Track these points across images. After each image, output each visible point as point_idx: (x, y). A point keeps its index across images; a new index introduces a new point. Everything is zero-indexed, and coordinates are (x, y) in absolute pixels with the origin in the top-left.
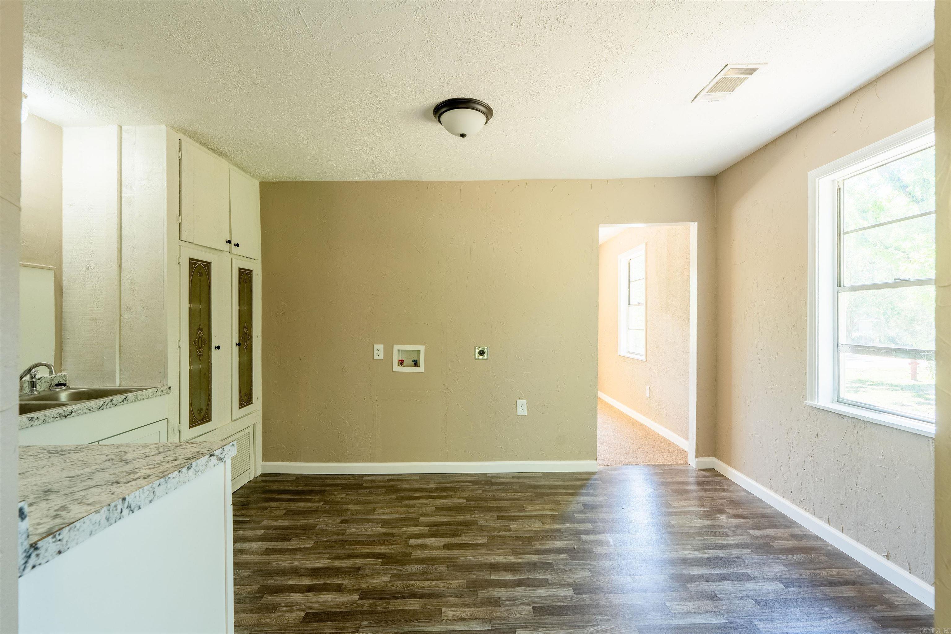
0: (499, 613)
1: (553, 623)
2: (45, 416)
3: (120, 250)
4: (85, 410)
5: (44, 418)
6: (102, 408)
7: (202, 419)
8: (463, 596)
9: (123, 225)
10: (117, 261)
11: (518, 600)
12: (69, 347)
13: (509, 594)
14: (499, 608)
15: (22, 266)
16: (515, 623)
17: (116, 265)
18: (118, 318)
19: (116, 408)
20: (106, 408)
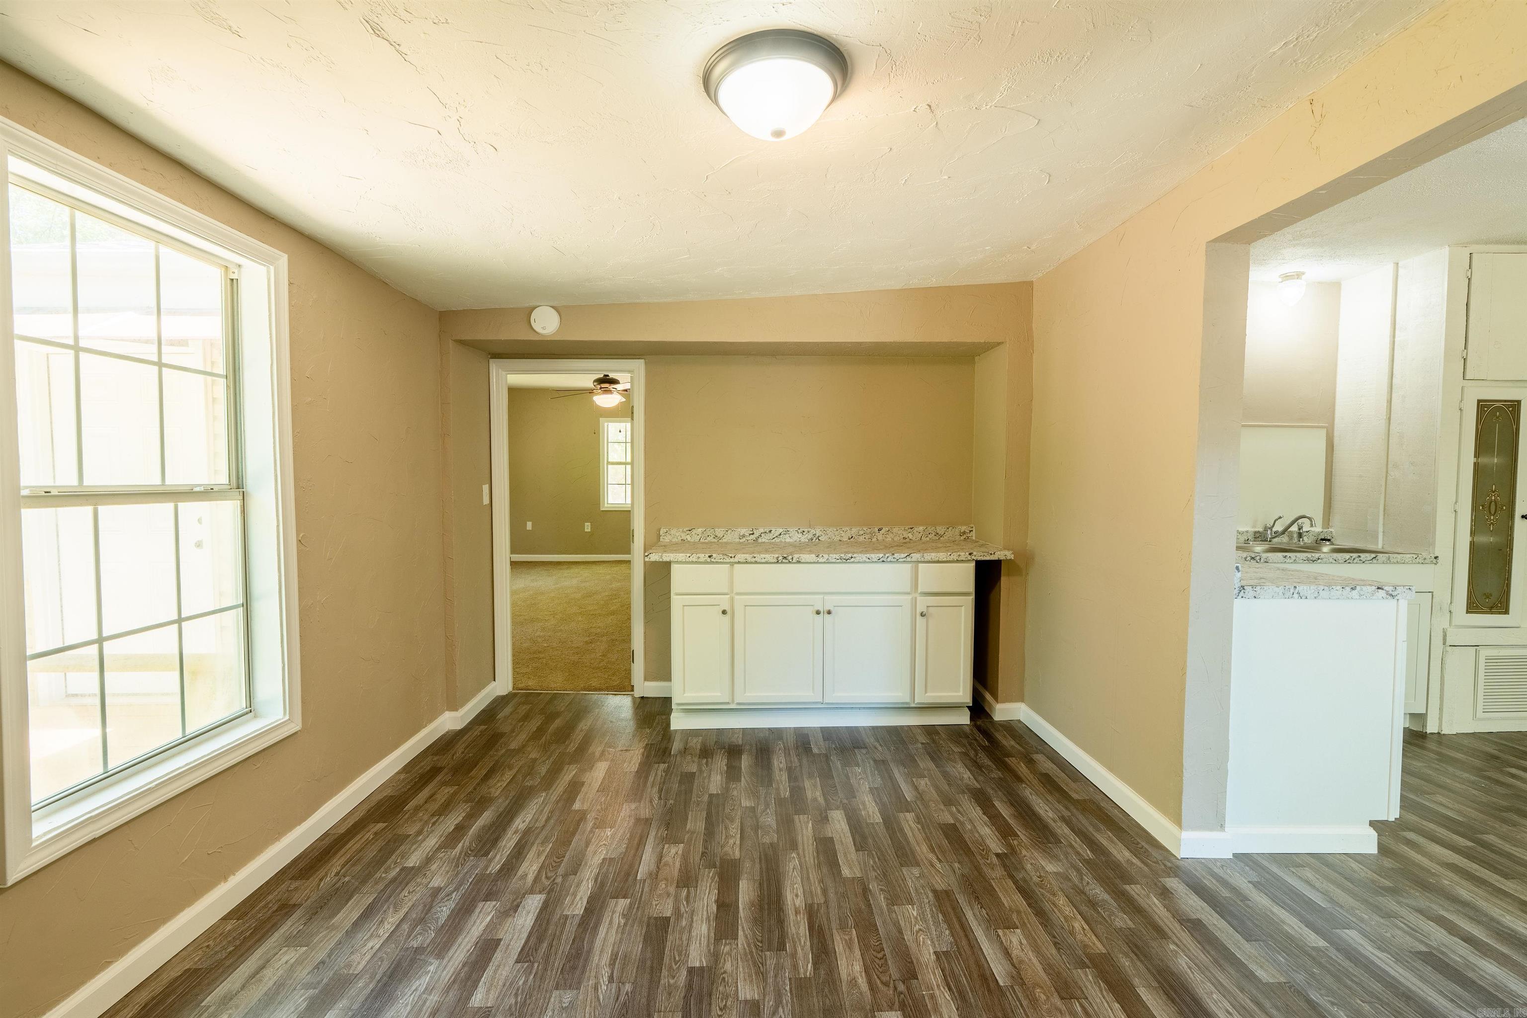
2: (1296, 556)
3: (1390, 401)
4: (1331, 560)
5: (1294, 558)
6: (1348, 561)
7: (1492, 608)
9: (1394, 372)
10: (1385, 413)
12: (1337, 505)
15: (1243, 426)
17: (1385, 418)
18: (1385, 476)
19: (1363, 565)
20: (1353, 563)
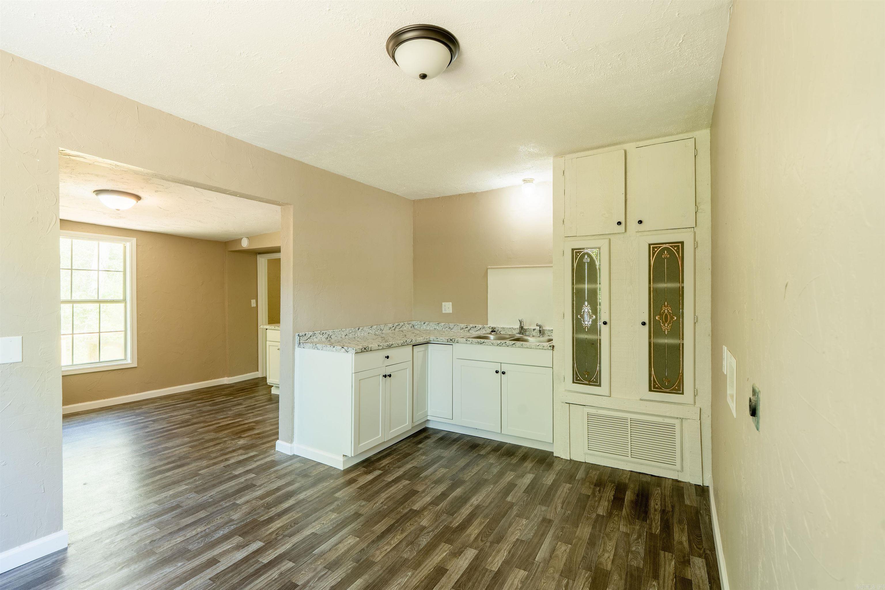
0: (319, 563)
1: (270, 587)
7: (590, 381)
8: (360, 553)
11: (316, 581)
13: (329, 580)
14: (324, 566)
16: (300, 566)
